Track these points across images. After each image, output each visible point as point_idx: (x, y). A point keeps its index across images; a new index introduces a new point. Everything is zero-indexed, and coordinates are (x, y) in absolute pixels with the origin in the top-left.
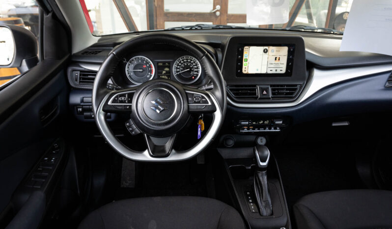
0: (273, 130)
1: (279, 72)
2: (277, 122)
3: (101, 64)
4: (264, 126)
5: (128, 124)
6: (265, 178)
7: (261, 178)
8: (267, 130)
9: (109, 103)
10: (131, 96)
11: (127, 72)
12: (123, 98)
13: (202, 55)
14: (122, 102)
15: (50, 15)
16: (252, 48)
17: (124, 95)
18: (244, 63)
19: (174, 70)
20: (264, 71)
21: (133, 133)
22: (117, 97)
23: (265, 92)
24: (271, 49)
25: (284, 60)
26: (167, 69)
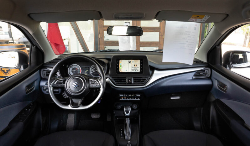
0: (136, 99)
1: (137, 71)
2: (137, 95)
3: (53, 67)
4: (131, 97)
5: (63, 93)
6: (129, 121)
7: (127, 122)
8: (133, 99)
9: (55, 84)
10: (65, 81)
11: (68, 72)
12: (61, 82)
13: (95, 63)
14: (60, 83)
15: (35, 47)
16: (123, 61)
17: (62, 80)
18: (120, 67)
19: (90, 71)
20: (130, 71)
21: (65, 97)
22: (59, 81)
23: (130, 81)
24: (132, 61)
25: (139, 66)
26: (87, 70)
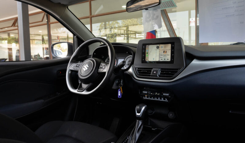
1: (166, 60)
4: (157, 97)
8: (159, 99)
12: (78, 65)
16: (150, 46)
18: (146, 55)
20: (157, 60)
23: (155, 72)
25: (169, 53)
